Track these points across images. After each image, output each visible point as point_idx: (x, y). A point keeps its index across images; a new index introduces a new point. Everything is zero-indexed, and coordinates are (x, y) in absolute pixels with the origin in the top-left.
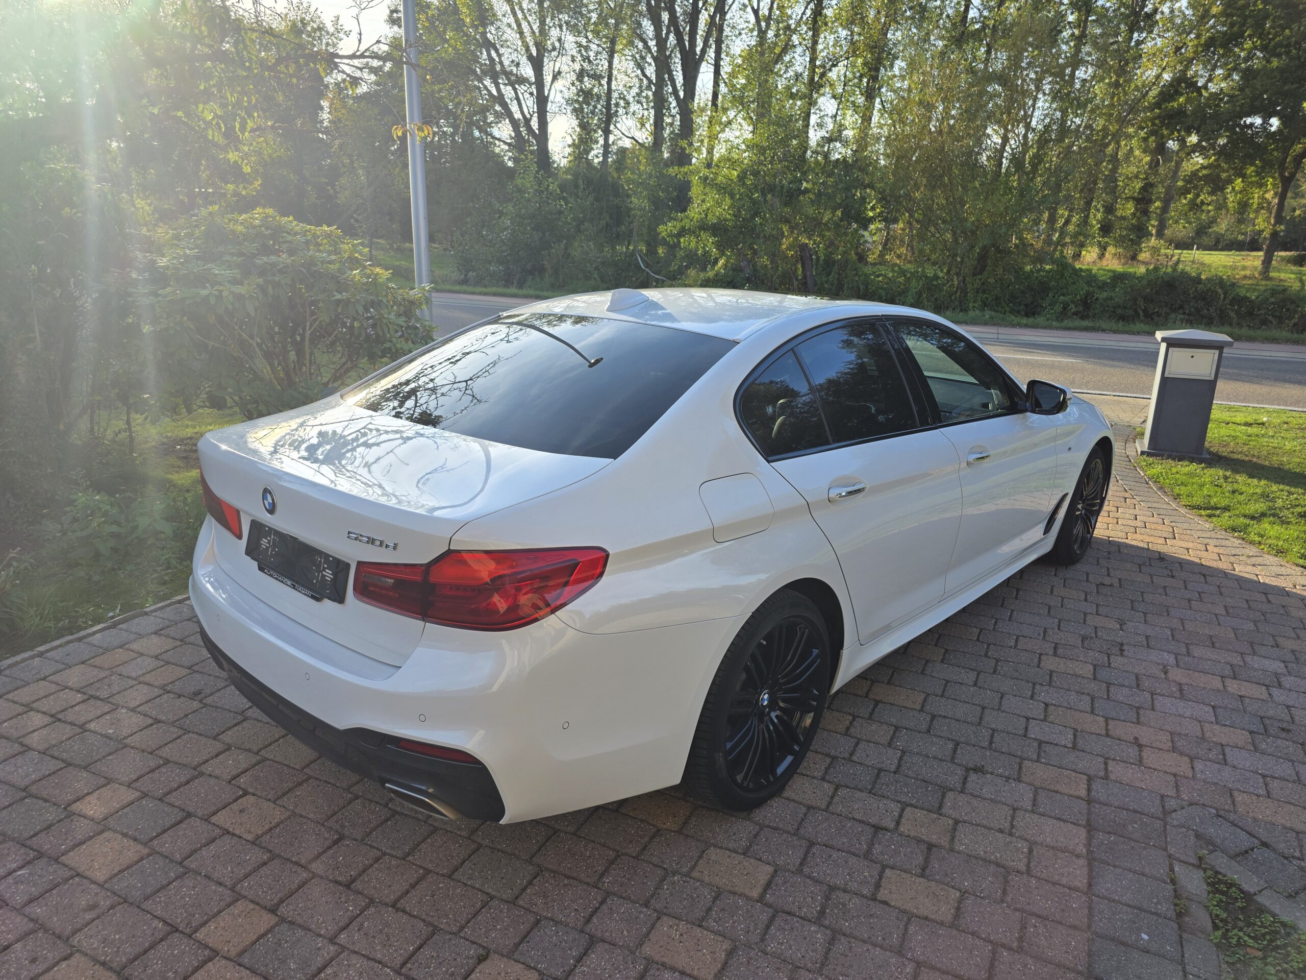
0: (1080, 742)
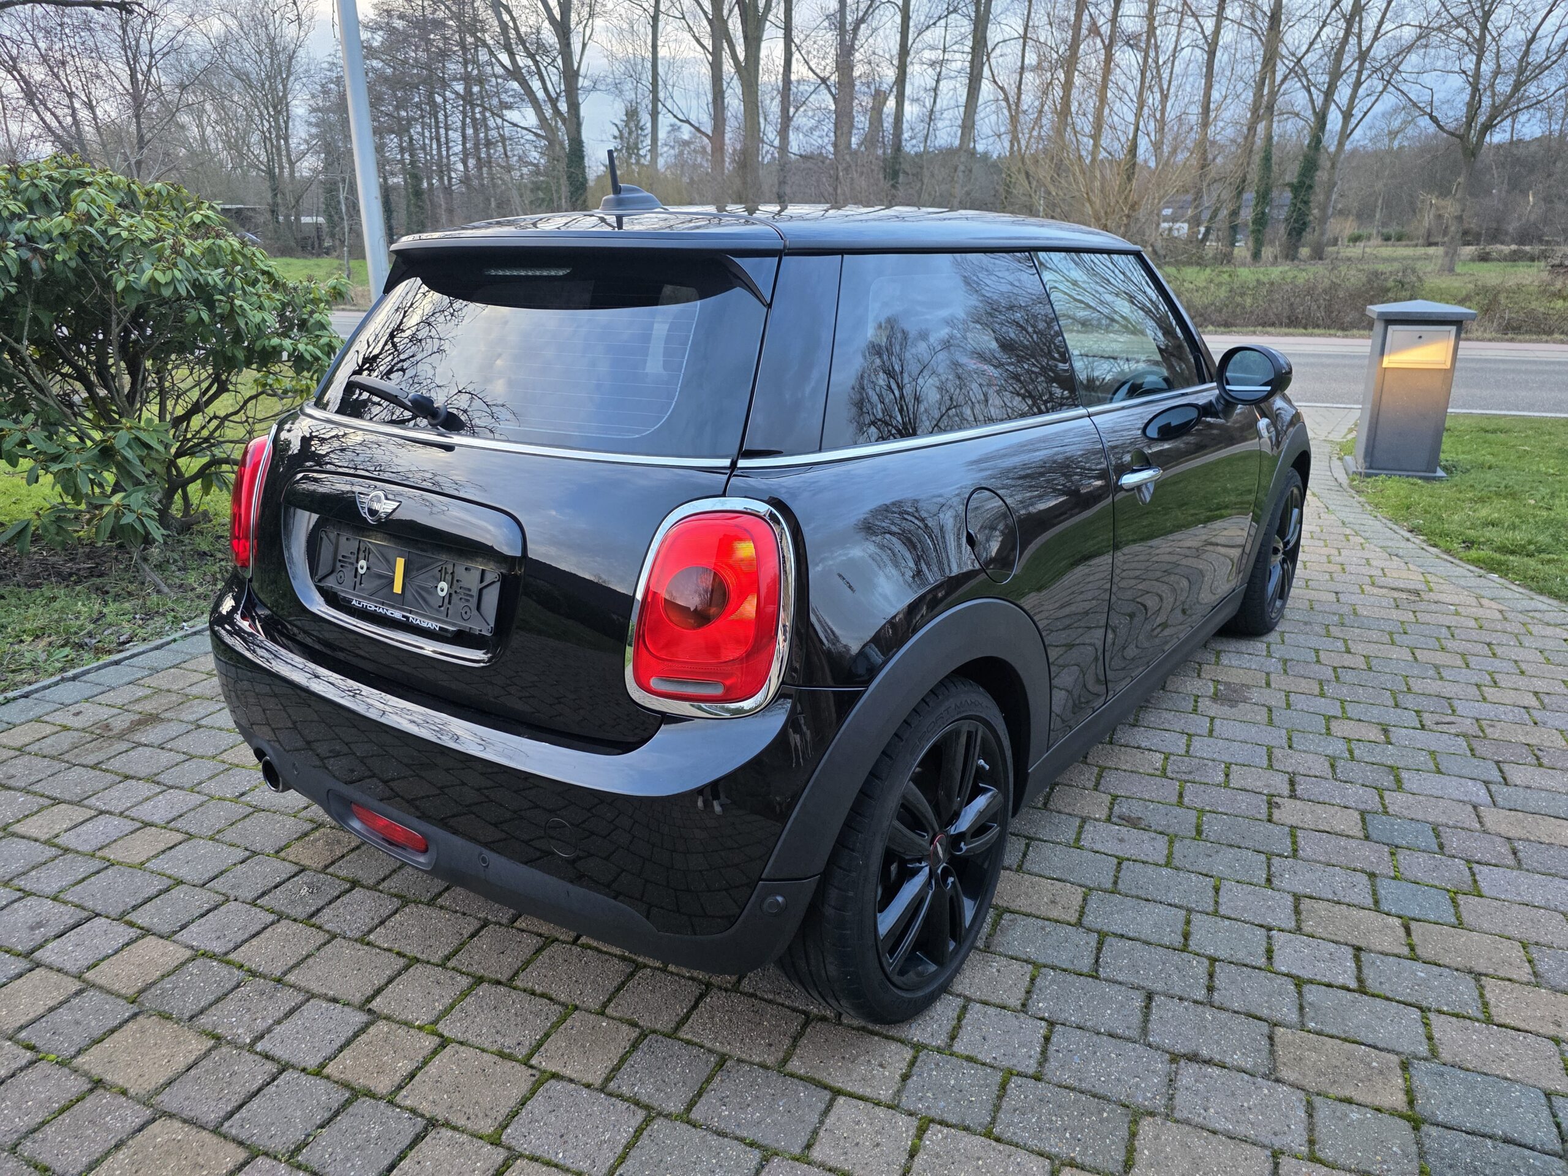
0: (1371, 979)
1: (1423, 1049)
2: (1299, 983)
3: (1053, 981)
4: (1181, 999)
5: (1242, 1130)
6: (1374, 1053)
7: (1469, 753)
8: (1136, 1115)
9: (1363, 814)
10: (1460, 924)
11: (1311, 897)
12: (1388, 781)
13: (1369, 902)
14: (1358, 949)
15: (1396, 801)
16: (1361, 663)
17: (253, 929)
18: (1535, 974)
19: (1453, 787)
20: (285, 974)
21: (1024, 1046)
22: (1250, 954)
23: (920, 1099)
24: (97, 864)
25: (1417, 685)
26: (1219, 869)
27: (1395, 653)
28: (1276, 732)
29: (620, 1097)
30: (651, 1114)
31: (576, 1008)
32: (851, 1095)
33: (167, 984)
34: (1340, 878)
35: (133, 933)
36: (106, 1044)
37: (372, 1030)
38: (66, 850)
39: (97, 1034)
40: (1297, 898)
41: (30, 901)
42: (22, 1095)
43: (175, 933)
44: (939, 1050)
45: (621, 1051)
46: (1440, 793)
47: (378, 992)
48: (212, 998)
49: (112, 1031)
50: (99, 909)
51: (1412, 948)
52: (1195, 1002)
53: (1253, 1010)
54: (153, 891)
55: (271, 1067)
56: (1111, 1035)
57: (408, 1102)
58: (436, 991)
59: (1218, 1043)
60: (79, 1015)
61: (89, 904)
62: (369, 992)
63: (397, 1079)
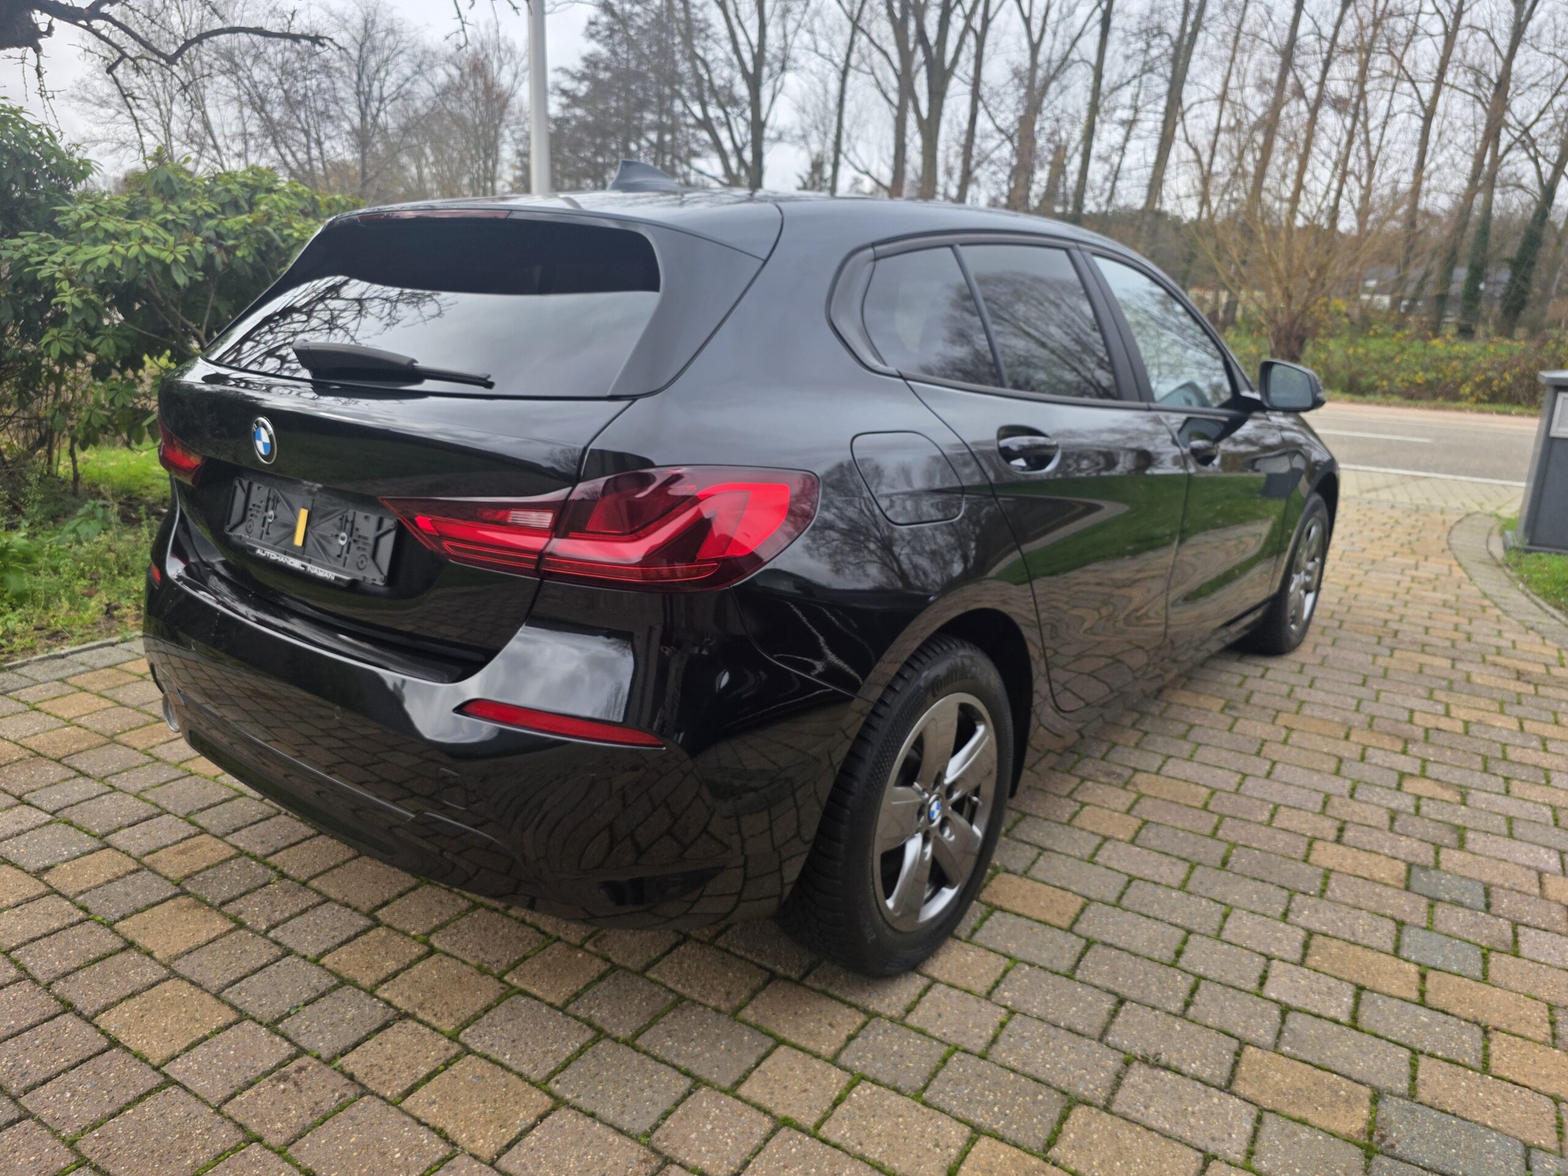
0: (1366, 1017)
1: (1402, 1086)
2: (1286, 1010)
3: (1027, 975)
4: (1154, 1008)
5: (1179, 1131)
6: (1345, 1083)
7: (1552, 823)
8: (1072, 1101)
9: (1410, 866)
10: (1485, 978)
11: (1325, 935)
12: (1449, 839)
13: (1389, 947)
14: (1360, 989)
15: (1452, 858)
16: (1459, 727)
17: (293, 840)
18: (1554, 1036)
19: (1522, 853)
20: (311, 878)
21: (978, 1027)
22: (1242, 978)
23: (859, 1059)
24: (178, 773)
25: (1514, 754)
26: (1232, 898)
27: (1500, 722)
28: (1339, 781)
29: (576, 1018)
30: (600, 1034)
31: (559, 939)
32: (794, 1046)
33: (209, 874)
34: (1362, 923)
35: (192, 830)
36: (146, 914)
37: (372, 933)
38: (157, 760)
39: (140, 906)
40: (1310, 934)
41: (117, 796)
42: (67, 943)
43: (228, 834)
44: (891, 1020)
45: (588, 979)
46: (1504, 856)
47: (385, 904)
48: (243, 889)
49: (154, 905)
50: (170, 808)
51: (1422, 994)
52: (1169, 1013)
53: (1226, 1028)
54: (217, 799)
55: (277, 951)
56: (1069, 1030)
57: (386, 995)
58: (438, 909)
59: (1179, 1051)
60: (130, 889)
61: (163, 803)
62: (378, 902)
63: (382, 975)
